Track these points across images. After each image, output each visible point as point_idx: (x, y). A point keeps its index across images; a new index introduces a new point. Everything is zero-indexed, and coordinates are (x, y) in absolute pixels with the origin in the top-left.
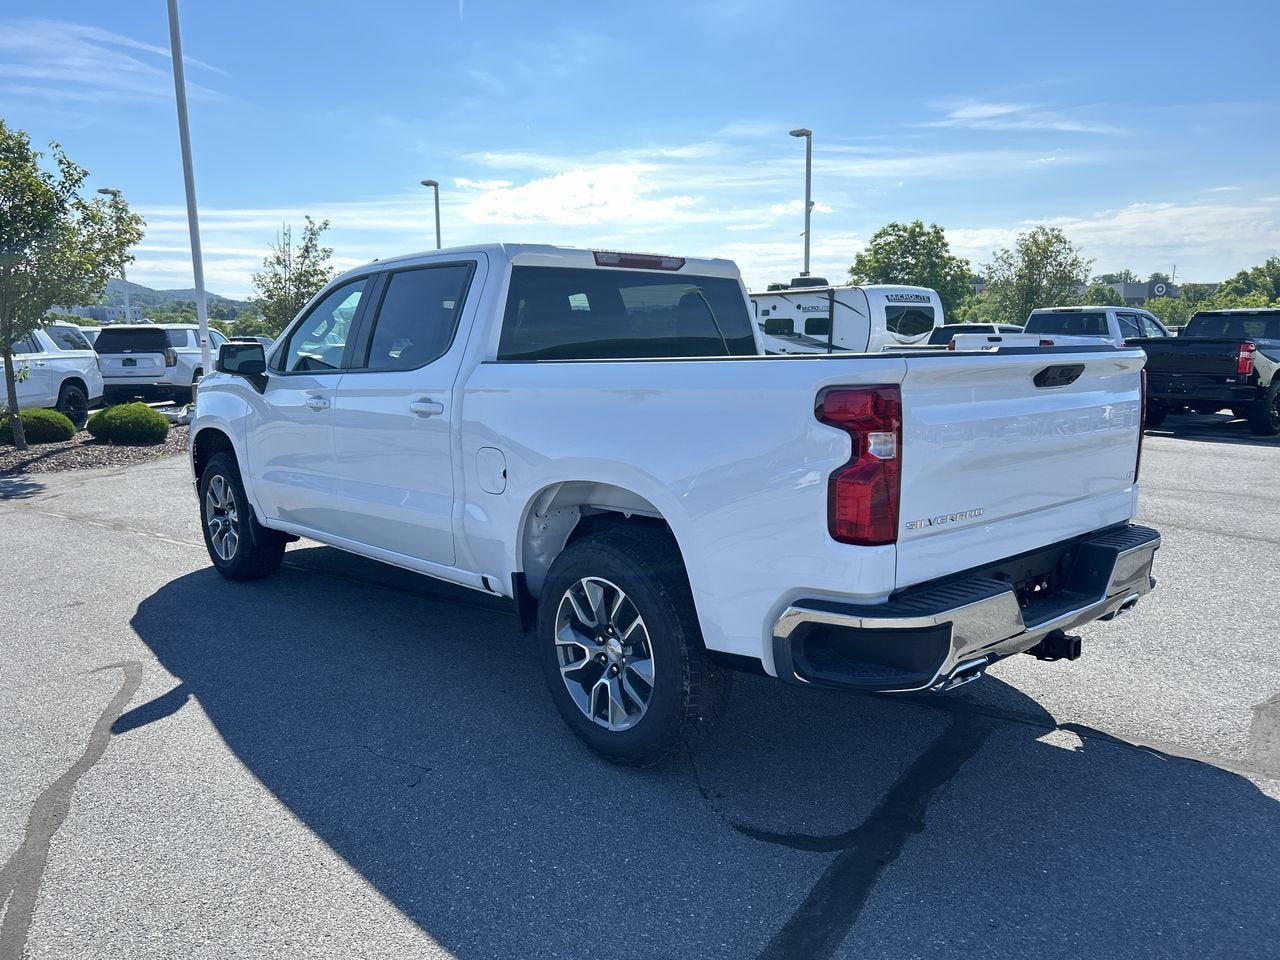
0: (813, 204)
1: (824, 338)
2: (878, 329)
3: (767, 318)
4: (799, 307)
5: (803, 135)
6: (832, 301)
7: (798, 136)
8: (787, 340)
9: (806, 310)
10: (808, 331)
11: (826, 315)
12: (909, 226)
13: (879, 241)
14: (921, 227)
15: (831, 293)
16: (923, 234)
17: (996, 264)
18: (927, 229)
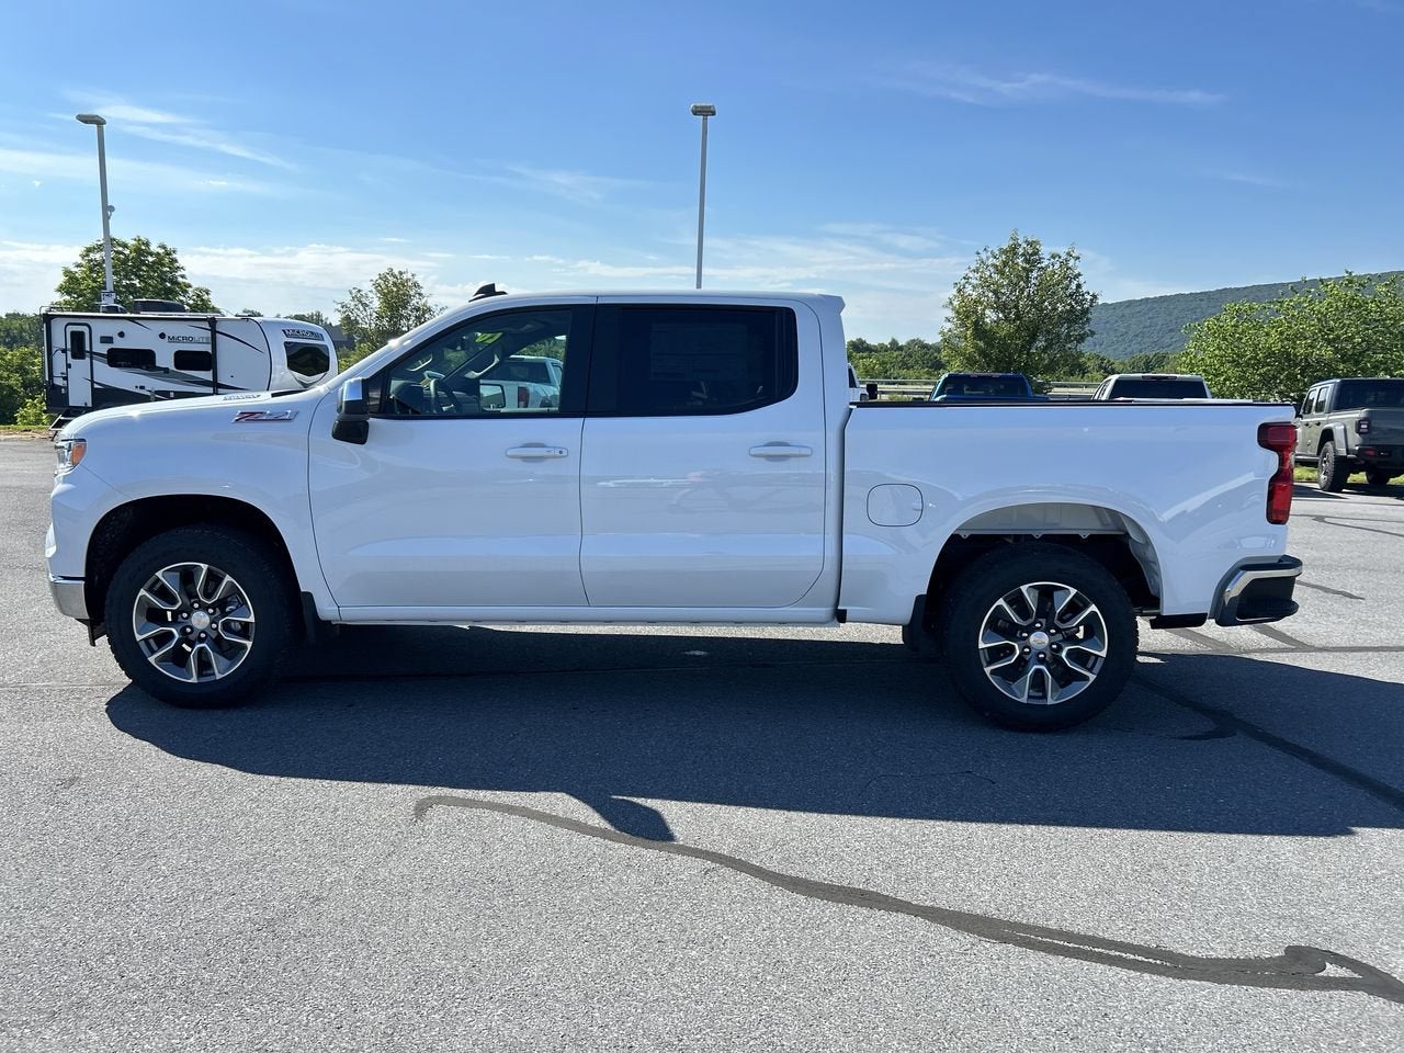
0: (112, 209)
1: (207, 375)
2: (279, 367)
3: (110, 346)
4: (162, 336)
5: (91, 122)
6: (214, 332)
7: (86, 122)
8: (144, 374)
9: (172, 340)
10: (177, 366)
11: (208, 348)
12: (131, 243)
13: (92, 256)
14: (147, 244)
15: (213, 322)
16: (151, 254)
17: (353, 303)
18: (154, 248)
